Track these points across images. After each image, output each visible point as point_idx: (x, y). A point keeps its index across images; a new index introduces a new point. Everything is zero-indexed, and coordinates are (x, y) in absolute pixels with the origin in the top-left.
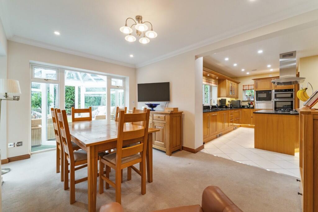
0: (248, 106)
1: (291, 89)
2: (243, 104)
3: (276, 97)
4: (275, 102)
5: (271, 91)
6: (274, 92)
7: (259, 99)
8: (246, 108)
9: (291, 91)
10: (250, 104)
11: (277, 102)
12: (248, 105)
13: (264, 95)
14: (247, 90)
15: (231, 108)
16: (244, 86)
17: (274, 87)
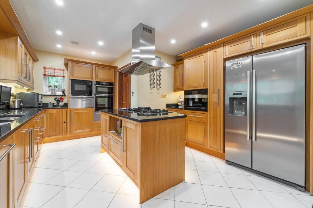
0: (55, 105)
1: (111, 83)
2: (45, 100)
3: (97, 92)
4: (97, 98)
5: (91, 82)
6: (95, 84)
7: (75, 93)
8: (51, 107)
9: (111, 85)
10: (58, 101)
11: (98, 98)
12: (55, 102)
13: (83, 88)
14: (51, 76)
15: (20, 109)
16: (45, 68)
17: (95, 78)
